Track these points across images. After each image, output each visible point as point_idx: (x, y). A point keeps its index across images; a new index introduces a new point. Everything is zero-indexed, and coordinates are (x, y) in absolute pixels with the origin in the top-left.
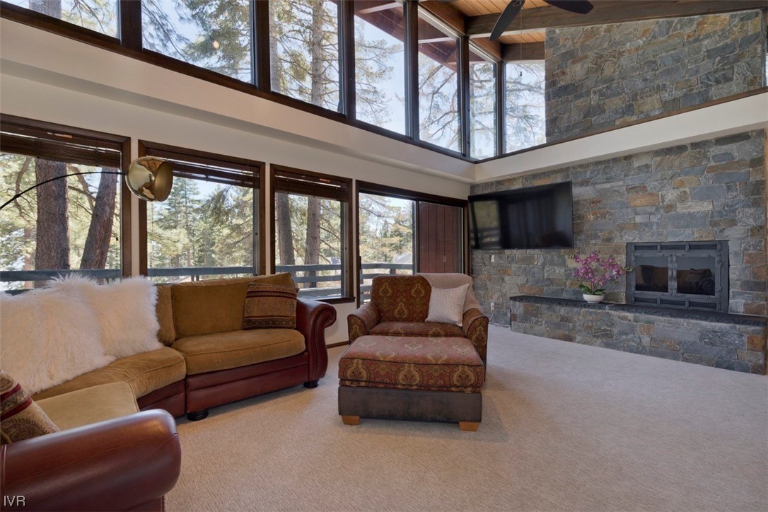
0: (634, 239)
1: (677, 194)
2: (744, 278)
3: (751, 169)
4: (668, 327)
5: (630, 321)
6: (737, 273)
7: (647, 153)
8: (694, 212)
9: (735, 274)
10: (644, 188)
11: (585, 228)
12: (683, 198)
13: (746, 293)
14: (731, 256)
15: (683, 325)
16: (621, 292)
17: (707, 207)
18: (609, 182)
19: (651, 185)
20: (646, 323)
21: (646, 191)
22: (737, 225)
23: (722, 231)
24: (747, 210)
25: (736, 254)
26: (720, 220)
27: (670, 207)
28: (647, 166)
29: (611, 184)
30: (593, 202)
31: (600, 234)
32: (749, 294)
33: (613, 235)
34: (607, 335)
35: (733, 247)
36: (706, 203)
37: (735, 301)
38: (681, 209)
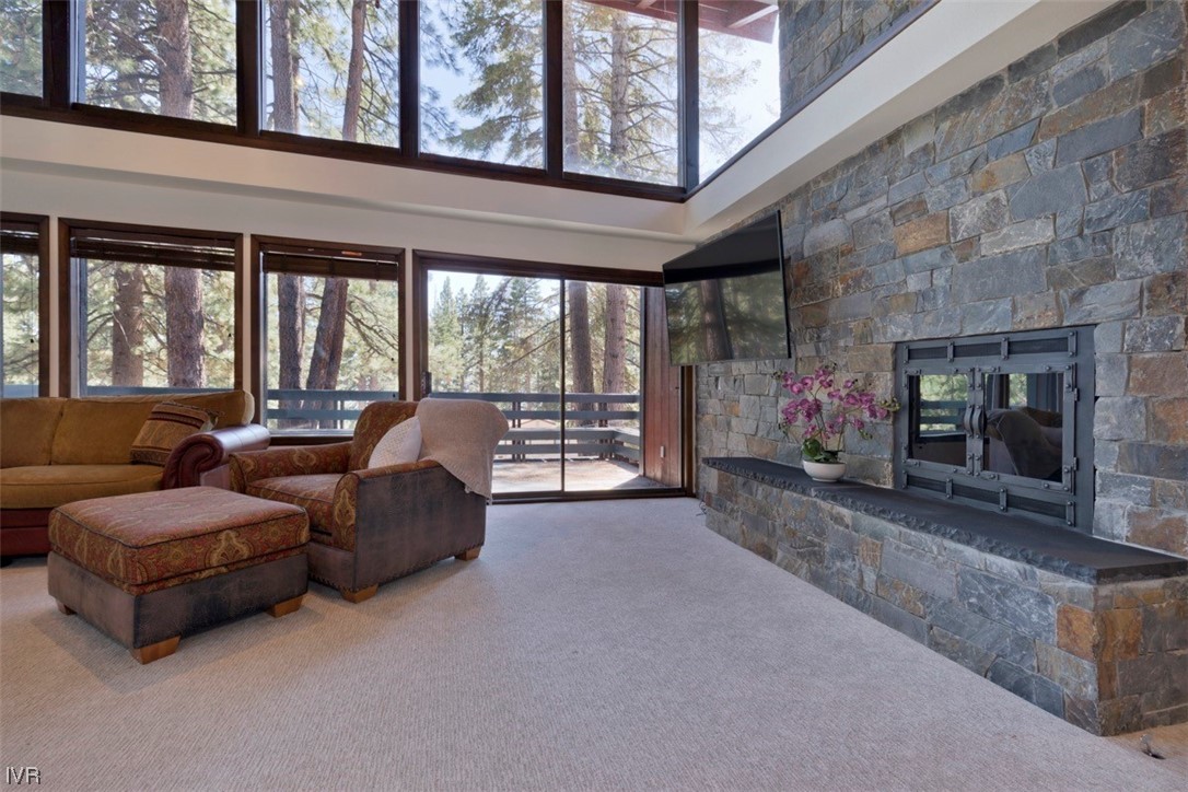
0: (905, 334)
1: (981, 209)
2: (1127, 435)
3: (1147, 103)
4: (905, 551)
5: (847, 527)
6: (1114, 421)
7: (925, 118)
8: (1015, 252)
9: (1107, 420)
10: (919, 206)
11: (831, 314)
12: (991, 221)
13: (1134, 481)
14: (1100, 369)
15: (931, 552)
16: (885, 460)
17: (1041, 233)
18: (864, 203)
19: (934, 196)
20: (870, 536)
21: (926, 211)
22: (1113, 277)
23: (1078, 297)
24: (1137, 228)
25: (1111, 361)
26: (1072, 268)
27: (971, 242)
28: (925, 149)
29: (869, 205)
30: (843, 254)
31: (852, 325)
32: (1142, 483)
33: (871, 325)
34: (814, 553)
35: (1105, 343)
36: (1038, 223)
37: (1109, 501)
38: (989, 247)
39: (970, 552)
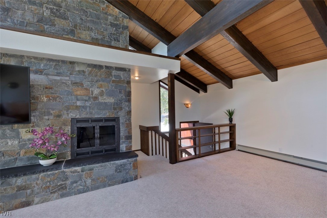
0: (76, 116)
1: (99, 91)
2: (125, 135)
3: (127, 85)
4: (101, 169)
5: (79, 172)
6: (123, 132)
7: (84, 64)
8: (107, 102)
9: (122, 133)
10: (82, 85)
12: (102, 94)
13: (126, 141)
14: (121, 124)
15: (108, 166)
16: (68, 151)
17: (111, 100)
18: (59, 76)
19: (86, 84)
20: (89, 171)
21: (83, 86)
22: (122, 110)
23: (117, 112)
24: (126, 103)
25: (123, 123)
26: (117, 107)
27: (96, 98)
28: (84, 71)
29: (61, 77)
31: (52, 112)
32: (127, 141)
33: (62, 112)
34: (62, 188)
35: (121, 121)
36: (111, 98)
37: (122, 145)
38: (101, 100)
39: (117, 162)
